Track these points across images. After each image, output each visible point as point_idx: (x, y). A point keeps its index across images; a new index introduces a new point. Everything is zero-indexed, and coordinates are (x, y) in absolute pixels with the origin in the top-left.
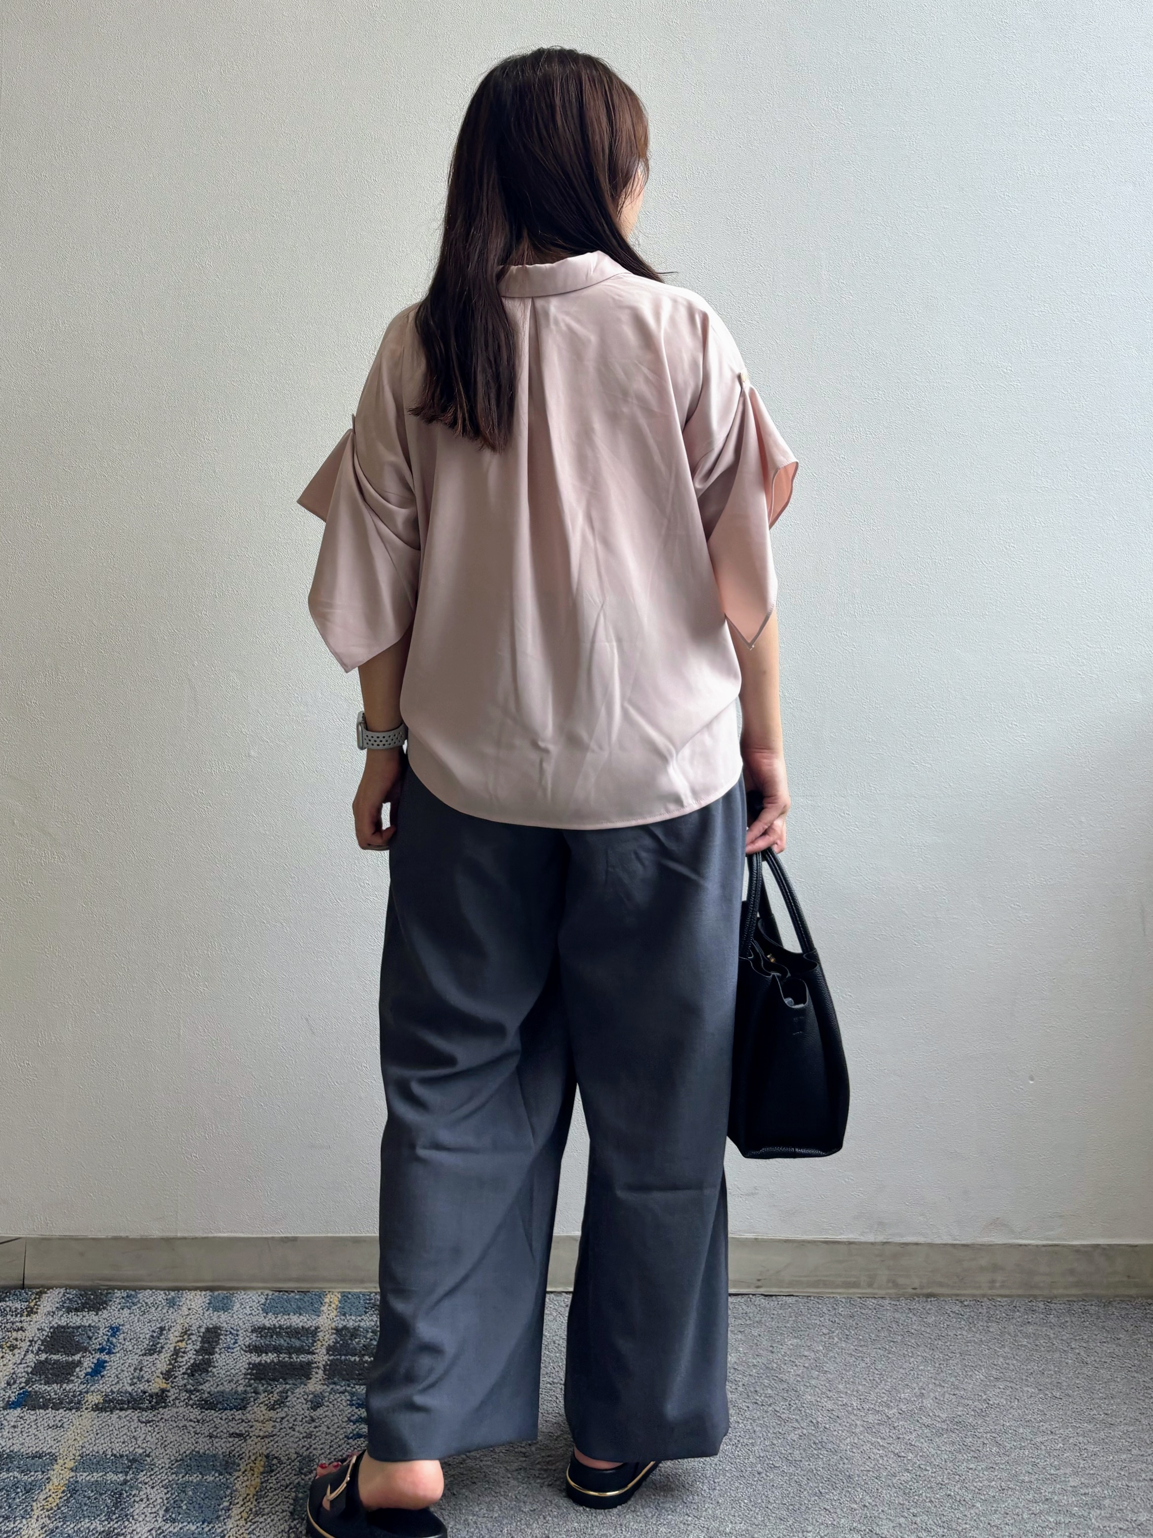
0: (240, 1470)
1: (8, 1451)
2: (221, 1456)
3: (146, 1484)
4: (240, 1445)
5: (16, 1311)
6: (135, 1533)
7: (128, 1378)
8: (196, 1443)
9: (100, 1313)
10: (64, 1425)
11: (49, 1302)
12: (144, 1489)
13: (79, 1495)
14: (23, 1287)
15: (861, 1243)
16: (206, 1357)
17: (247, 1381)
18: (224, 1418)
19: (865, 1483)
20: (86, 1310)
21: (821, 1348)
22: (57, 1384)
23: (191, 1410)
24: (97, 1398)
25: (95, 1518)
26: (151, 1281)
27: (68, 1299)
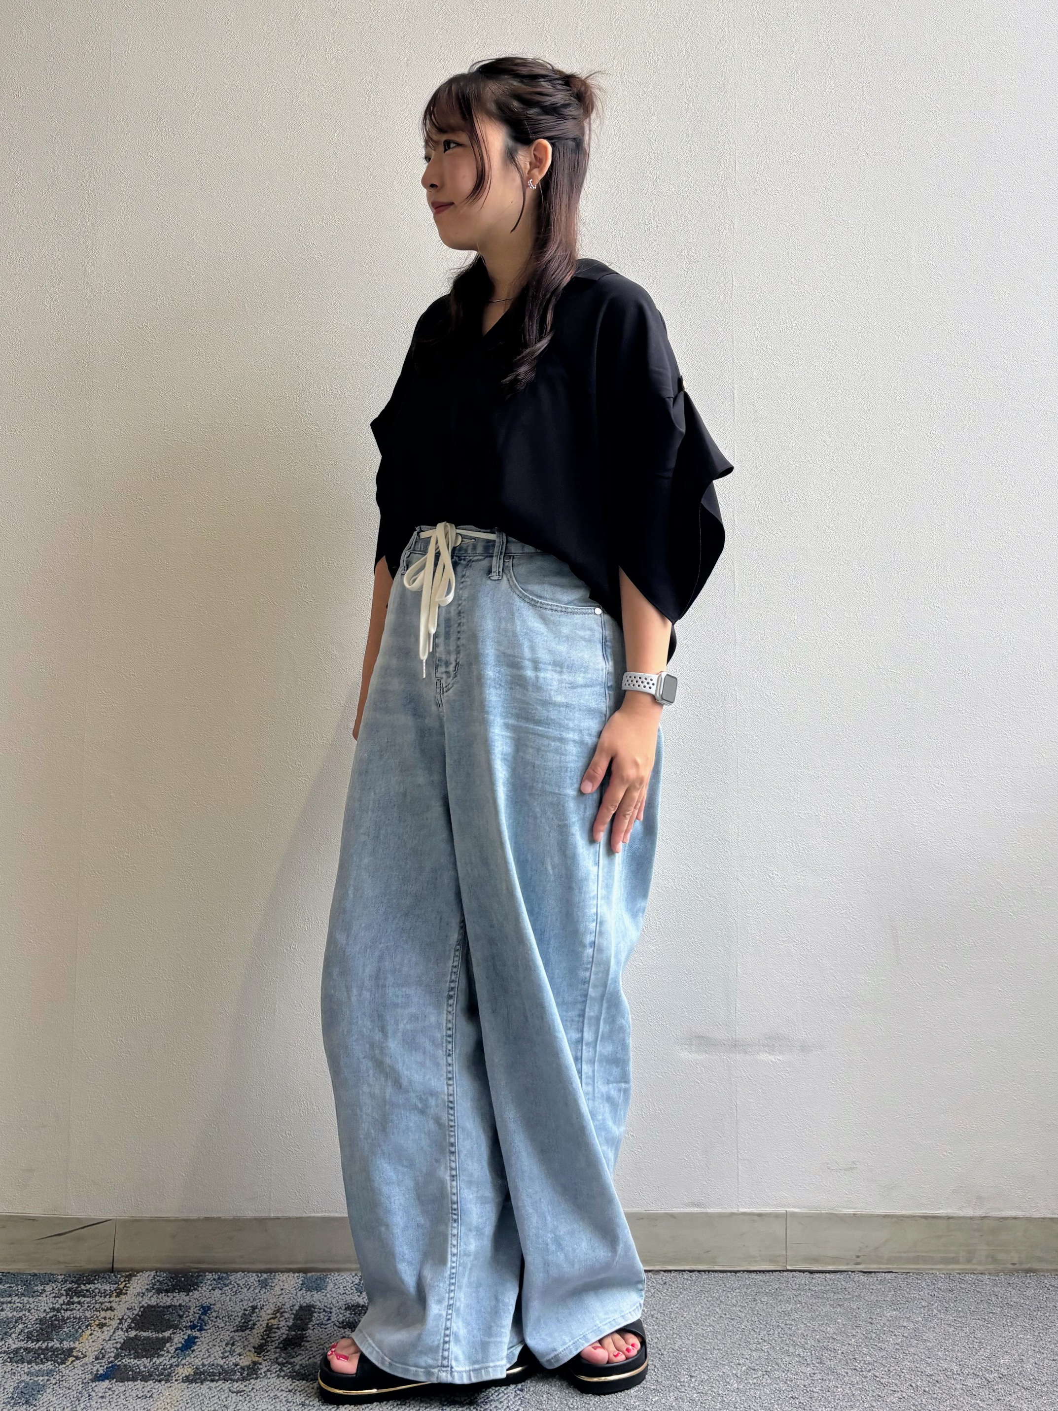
5: (105, 1293)
7: (220, 1352)
9: (191, 1294)
10: (154, 1396)
11: (139, 1284)
14: (112, 1270)
15: (959, 1218)
16: (299, 1332)
20: (177, 1291)
21: (920, 1319)
22: (147, 1358)
23: (282, 1381)
24: (188, 1371)
26: (243, 1264)
27: (159, 1281)
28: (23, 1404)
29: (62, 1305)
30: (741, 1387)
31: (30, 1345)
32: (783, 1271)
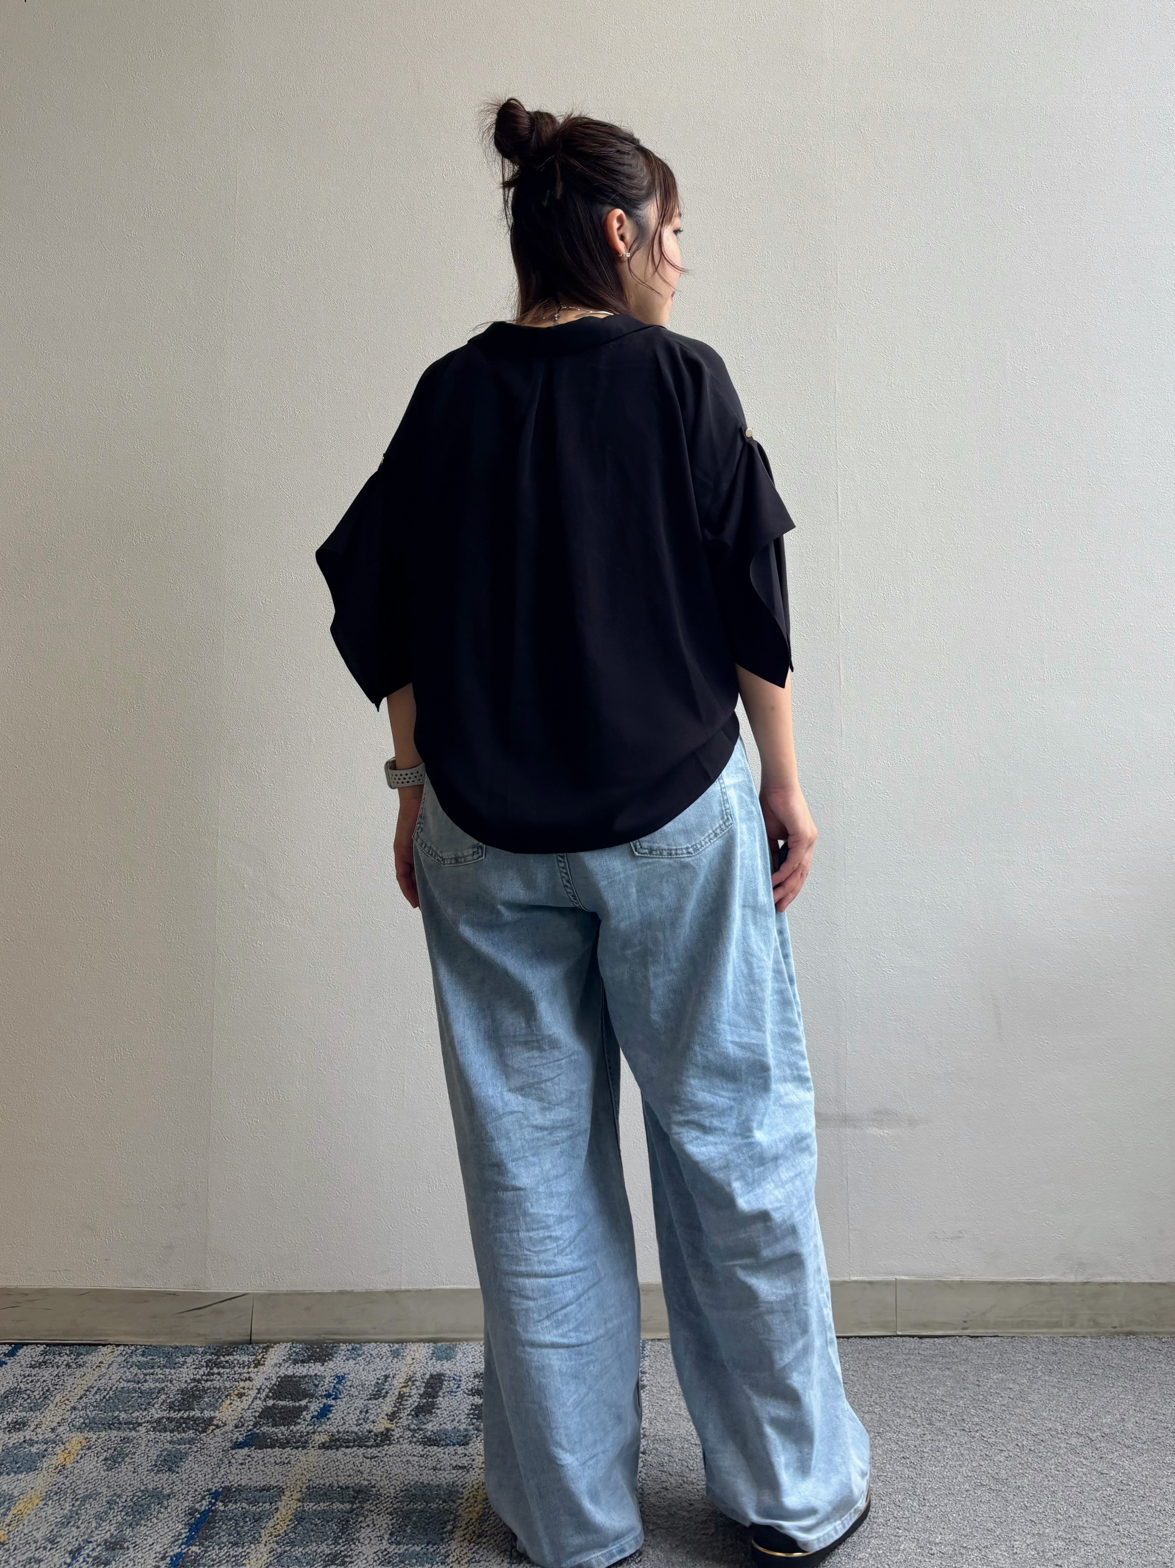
0: (463, 1498)
1: (236, 1485)
2: (445, 1486)
3: (372, 1511)
4: (463, 1476)
5: (243, 1364)
6: (361, 1554)
7: (354, 1420)
8: (421, 1475)
9: (326, 1364)
10: (292, 1462)
11: (276, 1355)
12: (370, 1516)
13: (306, 1523)
14: (250, 1342)
15: (1062, 1283)
16: (430, 1400)
17: (469, 1420)
18: (447, 1453)
20: (313, 1362)
21: (1025, 1381)
22: (285, 1426)
23: (415, 1447)
24: (324, 1438)
25: (322, 1542)
26: (375, 1335)
27: (295, 1352)
28: (166, 1471)
29: (202, 1376)
31: (173, 1415)
32: (894, 1336)
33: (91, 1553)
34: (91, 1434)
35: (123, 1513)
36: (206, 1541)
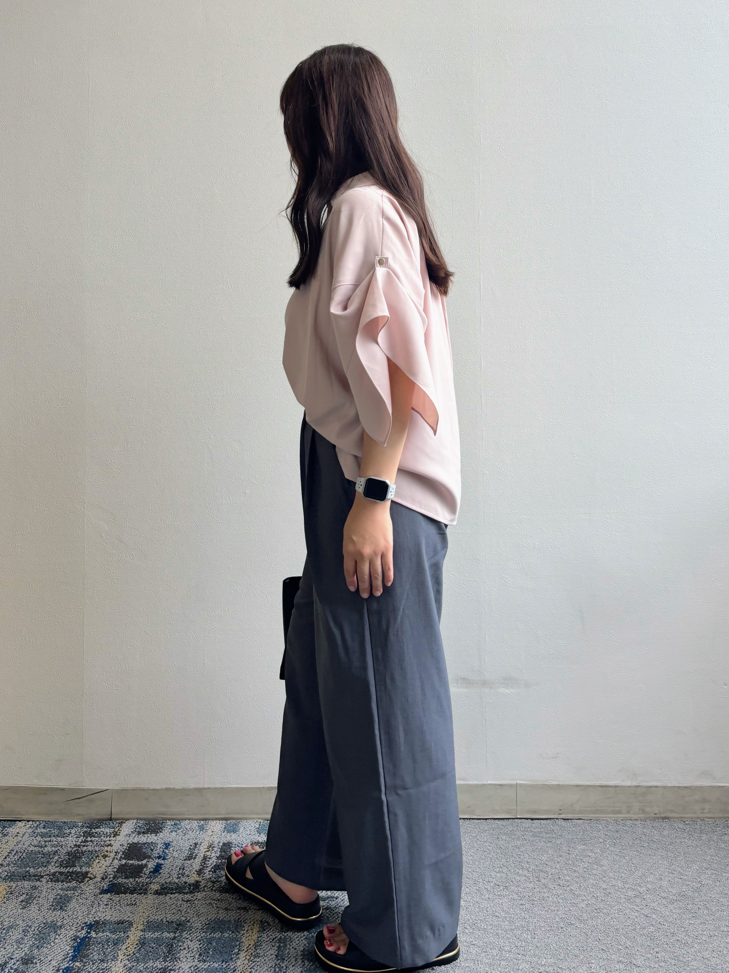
0: (245, 930)
1: (103, 920)
2: (233, 921)
3: (187, 939)
4: (244, 914)
5: (106, 834)
6: (181, 969)
7: (176, 874)
8: (218, 913)
9: (158, 835)
10: (137, 903)
11: (127, 828)
12: (186, 942)
13: (147, 946)
14: (111, 819)
15: (622, 787)
18: (234, 898)
19: (627, 933)
20: (149, 833)
21: (599, 851)
22: (132, 878)
23: (214, 893)
24: (157, 887)
25: (156, 960)
26: (189, 815)
27: (139, 826)
28: (59, 910)
29: (81, 842)
30: (491, 897)
31: (62, 870)
32: (515, 819)
33: (13, 966)
34: (12, 883)
35: (34, 939)
36: (84, 958)
